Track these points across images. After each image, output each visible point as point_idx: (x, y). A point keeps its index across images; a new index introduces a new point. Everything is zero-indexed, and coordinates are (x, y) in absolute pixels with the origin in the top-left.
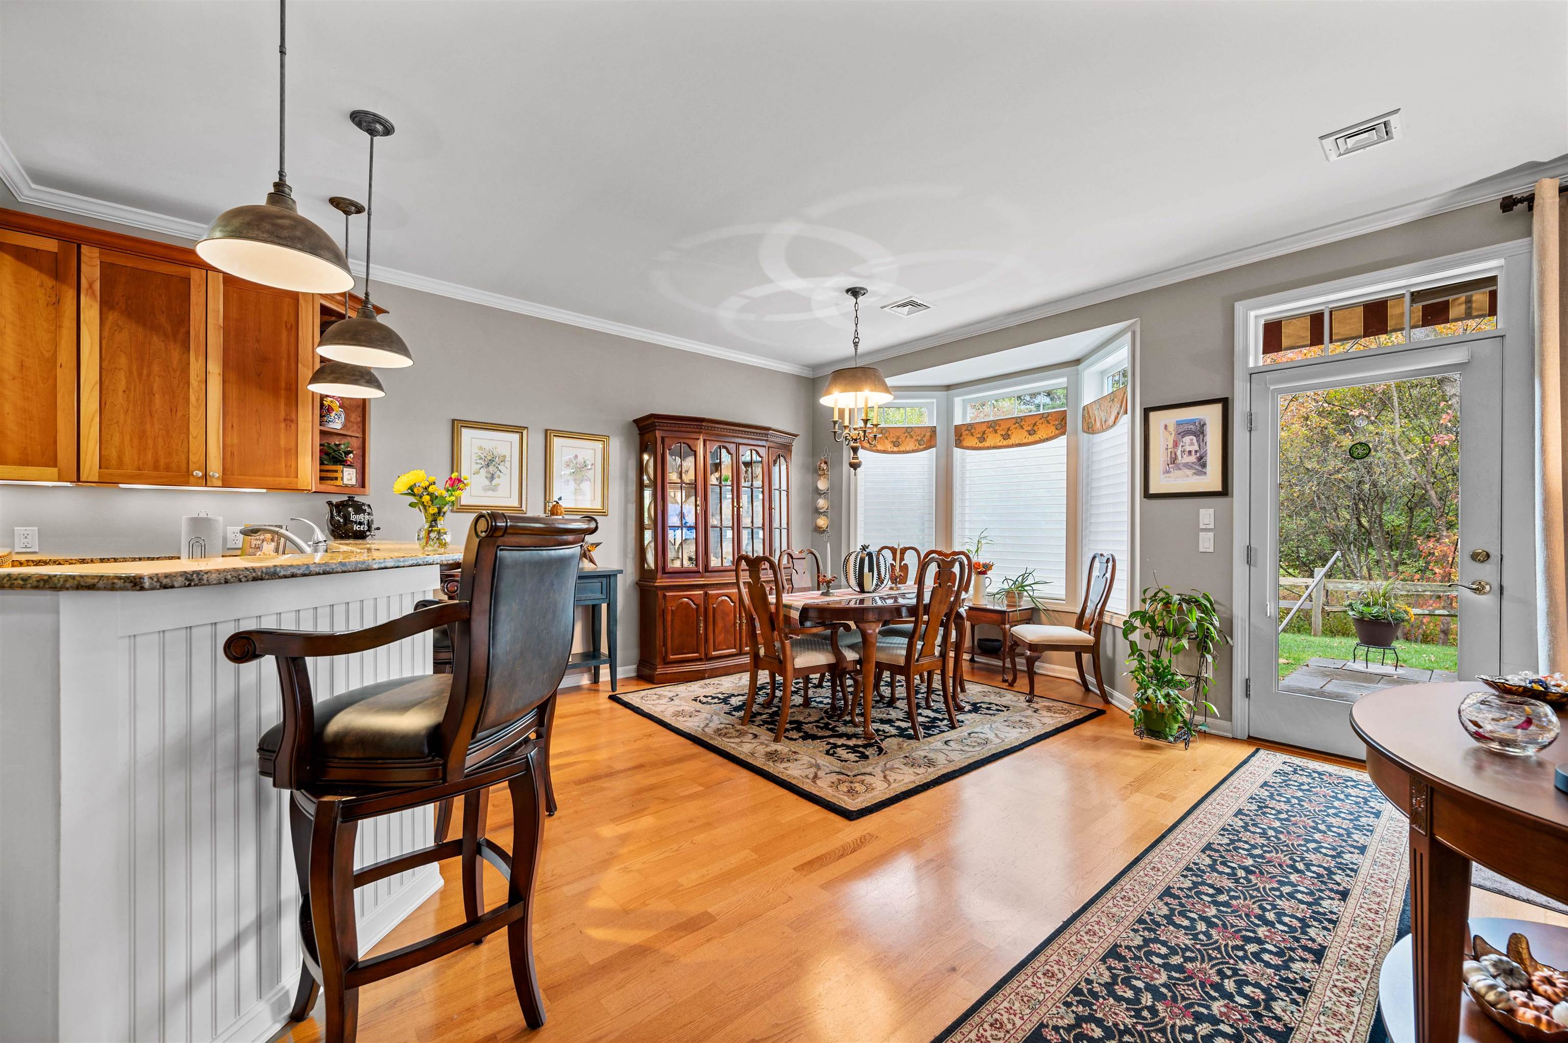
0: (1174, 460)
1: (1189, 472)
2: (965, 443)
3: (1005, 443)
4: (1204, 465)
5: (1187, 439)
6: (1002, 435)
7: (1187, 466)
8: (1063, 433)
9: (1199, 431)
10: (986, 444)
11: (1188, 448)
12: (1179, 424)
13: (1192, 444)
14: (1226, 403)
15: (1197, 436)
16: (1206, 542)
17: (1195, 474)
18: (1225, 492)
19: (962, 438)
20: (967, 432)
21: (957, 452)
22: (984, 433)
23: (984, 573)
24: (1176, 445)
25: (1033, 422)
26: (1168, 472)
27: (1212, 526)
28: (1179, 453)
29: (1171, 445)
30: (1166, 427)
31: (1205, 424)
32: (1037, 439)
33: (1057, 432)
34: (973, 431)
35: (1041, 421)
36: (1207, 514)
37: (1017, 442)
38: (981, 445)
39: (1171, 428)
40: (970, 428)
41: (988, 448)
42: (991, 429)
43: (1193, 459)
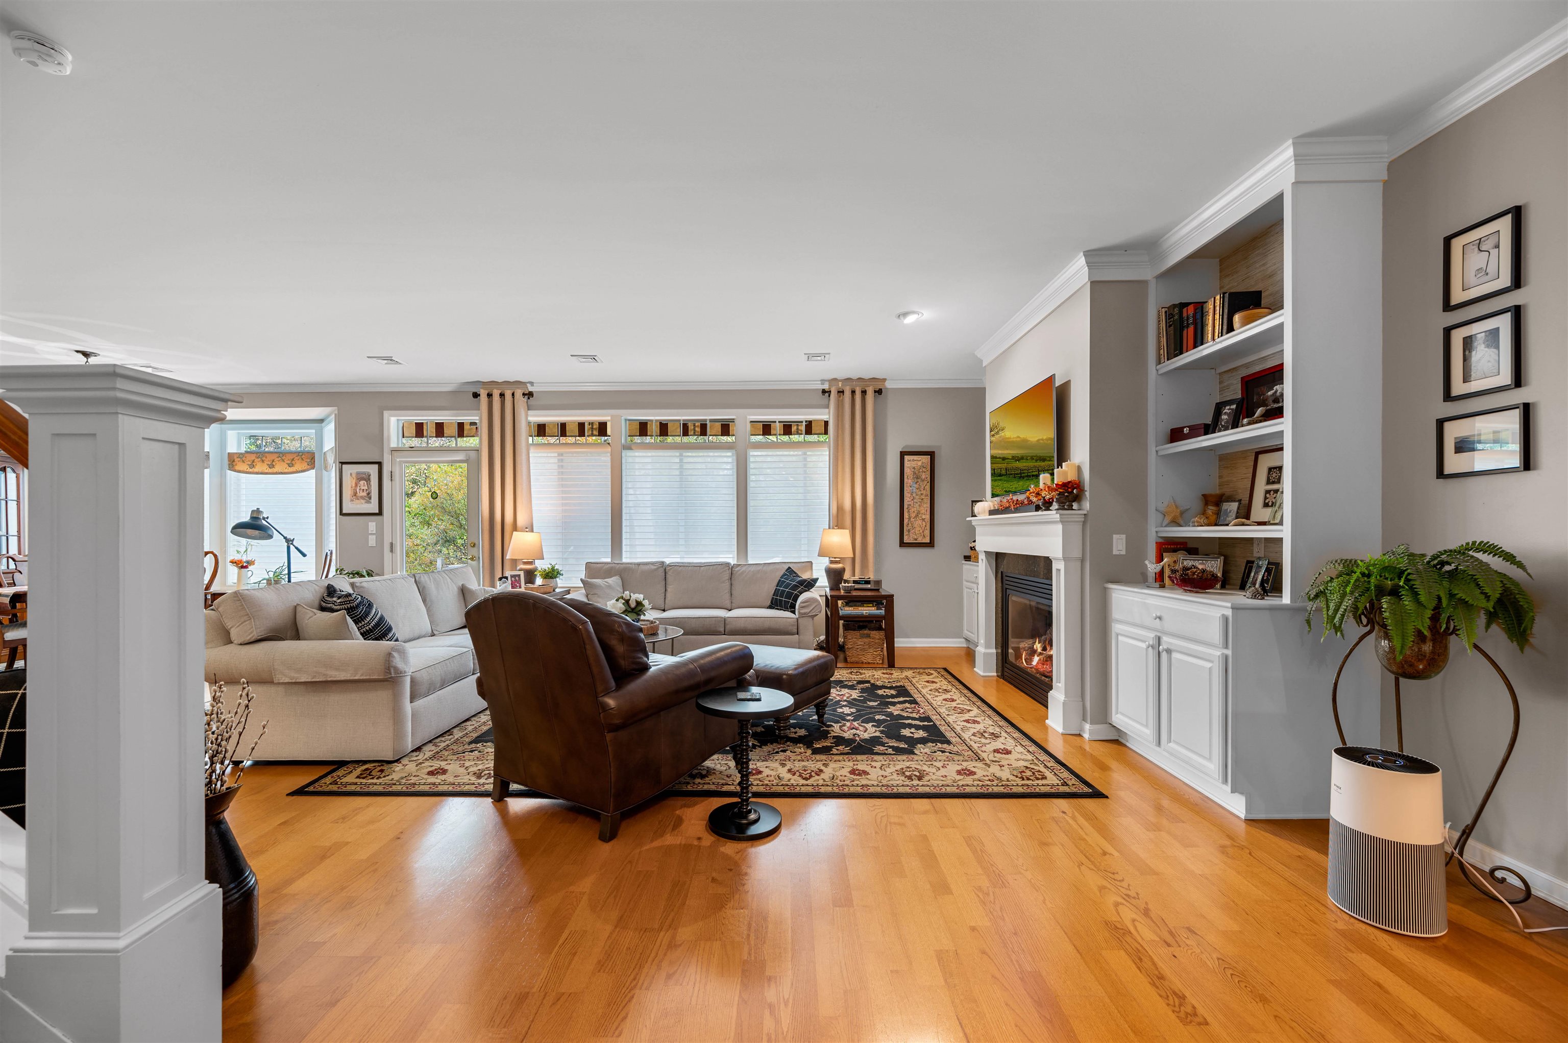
0: (355, 494)
1: (363, 501)
2: (237, 468)
3: (271, 470)
4: (370, 498)
5: (362, 482)
6: (268, 465)
7: (362, 498)
8: (313, 468)
9: (368, 479)
10: (256, 470)
11: (363, 488)
12: (358, 473)
13: (364, 486)
14: (380, 464)
15: (367, 481)
16: (372, 541)
17: (366, 502)
18: (380, 513)
19: (234, 463)
20: (239, 459)
21: (230, 473)
22: (253, 461)
23: (246, 567)
24: (356, 485)
25: (292, 458)
26: (352, 501)
27: (374, 532)
28: (358, 490)
29: (354, 485)
30: (351, 474)
31: (370, 475)
32: (295, 470)
33: (309, 467)
34: (244, 459)
35: (297, 458)
36: (372, 524)
37: (280, 471)
38: (251, 470)
39: (354, 475)
40: (241, 456)
41: (257, 473)
42: (259, 459)
43: (365, 494)
